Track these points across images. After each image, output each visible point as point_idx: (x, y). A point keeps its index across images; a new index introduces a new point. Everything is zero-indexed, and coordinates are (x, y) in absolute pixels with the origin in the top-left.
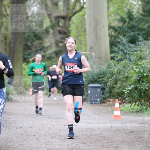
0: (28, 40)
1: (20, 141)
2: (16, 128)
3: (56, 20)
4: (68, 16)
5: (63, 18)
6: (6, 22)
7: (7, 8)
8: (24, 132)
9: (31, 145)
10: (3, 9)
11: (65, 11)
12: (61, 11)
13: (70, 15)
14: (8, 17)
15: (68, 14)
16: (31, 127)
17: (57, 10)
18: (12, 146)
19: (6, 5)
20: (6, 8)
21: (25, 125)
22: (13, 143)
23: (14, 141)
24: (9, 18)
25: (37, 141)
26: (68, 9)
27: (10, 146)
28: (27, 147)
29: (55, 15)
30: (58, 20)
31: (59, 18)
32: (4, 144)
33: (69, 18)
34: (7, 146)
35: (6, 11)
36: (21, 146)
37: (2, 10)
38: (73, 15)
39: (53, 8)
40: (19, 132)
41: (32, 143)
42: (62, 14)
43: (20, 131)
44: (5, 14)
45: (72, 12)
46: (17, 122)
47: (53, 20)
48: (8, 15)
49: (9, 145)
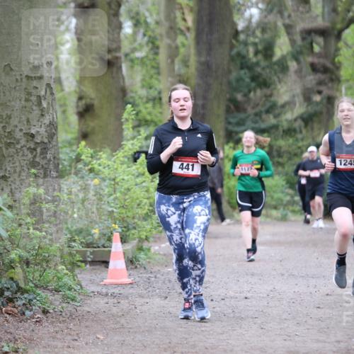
0: (236, 90)
1: (220, 332)
2: (212, 300)
3: (303, 39)
4: (333, 28)
5: (323, 33)
6: (184, 45)
7: (186, 11)
8: (230, 311)
9: (248, 341)
10: (178, 14)
11: (326, 16)
12: (317, 16)
13: (339, 26)
14: (188, 34)
15: (334, 23)
16: (246, 298)
17: (308, 15)
18: (201, 344)
19: (183, 6)
20: (183, 14)
21: (231, 293)
22: (204, 336)
23: (206, 331)
24: (191, 36)
25: (261, 331)
26: (334, 10)
27: (196, 343)
28: (238, 346)
29: (301, 26)
30: (309, 40)
31: (313, 34)
32: (183, 338)
33: (336, 32)
34: (191, 343)
35: (184, 20)
36: (225, 344)
37: (175, 18)
38: (347, 27)
39: (298, 10)
40: (218, 309)
41: (249, 337)
42: (320, 23)
43: (219, 307)
44: (183, 28)
45: (344, 19)
46: (212, 287)
47: (298, 38)
48: (188, 29)
49: (194, 341)
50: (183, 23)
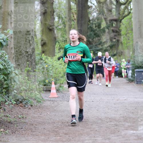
0: (90, 38)
3: (110, 22)
4: (119, 19)
5: (116, 20)
6: (73, 24)
7: (74, 14)
8: (88, 105)
9: (93, 114)
10: (72, 15)
11: (117, 15)
12: (114, 15)
13: (121, 18)
14: (75, 21)
15: (119, 18)
16: (93, 101)
17: (111, 15)
20: (73, 15)
21: (88, 100)
24: (76, 21)
25: (97, 111)
26: (119, 14)
28: (90, 116)
29: (109, 18)
30: (112, 23)
31: (113, 21)
33: (120, 20)
35: (74, 17)
36: (86, 115)
37: (71, 16)
38: (123, 19)
39: (108, 13)
42: (115, 17)
44: (73, 19)
45: (122, 16)
47: (108, 22)
48: (75, 19)
50: (73, 18)
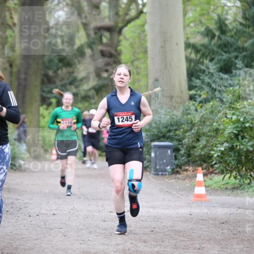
0: (49, 68)
1: (35, 238)
2: (30, 216)
3: (96, 33)
4: (116, 26)
5: (109, 29)
6: (11, 36)
7: (13, 12)
8: (43, 223)
9: (55, 244)
11: (111, 17)
12: (105, 18)
13: (120, 25)
14: (14, 28)
15: (116, 23)
16: (54, 214)
17: (98, 17)
18: (22, 247)
19: (11, 8)
20: (11, 14)
21: (44, 211)
22: (24, 241)
23: (25, 238)
25: (64, 237)
26: (117, 14)
28: (47, 249)
29: (94, 24)
30: (99, 35)
31: (102, 30)
32: (9, 243)
33: (118, 29)
34: (14, 247)
35: (12, 18)
36: (38, 247)
37: (5, 17)
38: (126, 25)
39: (91, 13)
40: (34, 222)
41: (56, 242)
42: (107, 22)
44: (11, 24)
45: (123, 20)
46: (30, 207)
47: (92, 33)
48: (14, 24)
49: (17, 245)
50: (11, 20)
